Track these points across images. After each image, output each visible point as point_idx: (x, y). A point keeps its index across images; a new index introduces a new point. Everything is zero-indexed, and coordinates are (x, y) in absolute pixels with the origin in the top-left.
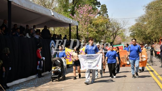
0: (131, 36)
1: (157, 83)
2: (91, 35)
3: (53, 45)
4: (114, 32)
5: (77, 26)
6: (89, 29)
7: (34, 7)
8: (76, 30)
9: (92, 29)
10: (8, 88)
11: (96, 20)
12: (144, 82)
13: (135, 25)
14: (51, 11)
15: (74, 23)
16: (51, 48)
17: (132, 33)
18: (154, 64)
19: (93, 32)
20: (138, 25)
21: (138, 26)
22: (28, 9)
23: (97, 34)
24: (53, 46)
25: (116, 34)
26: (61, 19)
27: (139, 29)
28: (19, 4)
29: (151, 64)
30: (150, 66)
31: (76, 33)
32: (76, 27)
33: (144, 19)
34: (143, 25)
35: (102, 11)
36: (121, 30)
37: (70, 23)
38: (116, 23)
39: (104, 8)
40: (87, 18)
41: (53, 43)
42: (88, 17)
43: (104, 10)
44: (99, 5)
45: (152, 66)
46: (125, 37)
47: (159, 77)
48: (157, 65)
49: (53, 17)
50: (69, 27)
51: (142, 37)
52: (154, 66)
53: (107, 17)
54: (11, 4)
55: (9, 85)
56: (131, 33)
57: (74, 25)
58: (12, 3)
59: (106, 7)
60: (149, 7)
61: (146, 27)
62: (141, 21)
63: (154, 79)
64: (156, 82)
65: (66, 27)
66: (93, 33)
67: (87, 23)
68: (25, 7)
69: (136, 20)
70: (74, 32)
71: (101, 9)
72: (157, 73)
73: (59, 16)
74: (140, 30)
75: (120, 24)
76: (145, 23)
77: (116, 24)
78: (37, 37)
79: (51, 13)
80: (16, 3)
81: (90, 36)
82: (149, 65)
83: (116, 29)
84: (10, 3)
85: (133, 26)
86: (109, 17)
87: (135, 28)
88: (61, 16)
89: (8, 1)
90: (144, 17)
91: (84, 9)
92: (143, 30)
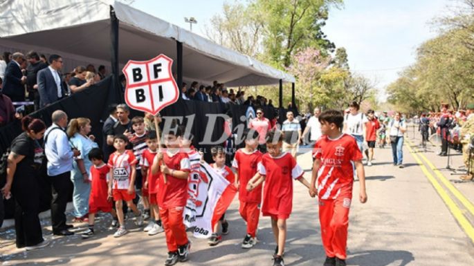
0: (389, 101)
1: (432, 184)
2: (318, 99)
4: (358, 94)
5: (293, 84)
6: (314, 88)
7: (221, 52)
8: (291, 90)
9: (319, 90)
11: (328, 73)
12: (408, 181)
13: (397, 82)
14: (249, 59)
15: (289, 78)
17: (390, 95)
18: (427, 150)
21: (401, 84)
22: (210, 54)
23: (327, 98)
24: (251, 116)
25: (361, 98)
26: (265, 72)
27: (404, 89)
28: (196, 48)
29: (423, 149)
30: (420, 154)
31: (291, 96)
32: (291, 86)
33: (414, 71)
34: (410, 81)
35: (339, 58)
36: (370, 90)
37: (280, 77)
38: (361, 79)
39: (343, 53)
40: (310, 71)
41: (251, 111)
42: (313, 68)
43: (342, 57)
44: (332, 49)
45: (424, 153)
46: (377, 103)
47: (437, 172)
49: (251, 68)
50: (278, 86)
51: (409, 103)
52: (427, 153)
53: (346, 69)
56: (388, 95)
57: (288, 82)
58: (183, 45)
59: (345, 52)
60: (423, 50)
61: (417, 85)
62: (408, 75)
63: (426, 177)
64: (430, 182)
65: (275, 86)
66: (321, 95)
67: (310, 78)
68: (206, 52)
69: (398, 73)
70: (287, 94)
71: (336, 55)
72: (434, 165)
73: (262, 67)
74: (405, 91)
75: (369, 80)
76: (415, 79)
77: (362, 82)
78: (225, 100)
79: (249, 61)
80: (190, 44)
81: (316, 100)
82: (419, 151)
83: (361, 88)
84: (179, 45)
85: (392, 84)
87: (397, 87)
88: (267, 68)
89: (178, 42)
90: (414, 68)
91: (306, 55)
92: (410, 90)
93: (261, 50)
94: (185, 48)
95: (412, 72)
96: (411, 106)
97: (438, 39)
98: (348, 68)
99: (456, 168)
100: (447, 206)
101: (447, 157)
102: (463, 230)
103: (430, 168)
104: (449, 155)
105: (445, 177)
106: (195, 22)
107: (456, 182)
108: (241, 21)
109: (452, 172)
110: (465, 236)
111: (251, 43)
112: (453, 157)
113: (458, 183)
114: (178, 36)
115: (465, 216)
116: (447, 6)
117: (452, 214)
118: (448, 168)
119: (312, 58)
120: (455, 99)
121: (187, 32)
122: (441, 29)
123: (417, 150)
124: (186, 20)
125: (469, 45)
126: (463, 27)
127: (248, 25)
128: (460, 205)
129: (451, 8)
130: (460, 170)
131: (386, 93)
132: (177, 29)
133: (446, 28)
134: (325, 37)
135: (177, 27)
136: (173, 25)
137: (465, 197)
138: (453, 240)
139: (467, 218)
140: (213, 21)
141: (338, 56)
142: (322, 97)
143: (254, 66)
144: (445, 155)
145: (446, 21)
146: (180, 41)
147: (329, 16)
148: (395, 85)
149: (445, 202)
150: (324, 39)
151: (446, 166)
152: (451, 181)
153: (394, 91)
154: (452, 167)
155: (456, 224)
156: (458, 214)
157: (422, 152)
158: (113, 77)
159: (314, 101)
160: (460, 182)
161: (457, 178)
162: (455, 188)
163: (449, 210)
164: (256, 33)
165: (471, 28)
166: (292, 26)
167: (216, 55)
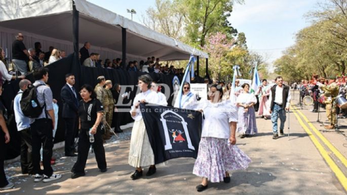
0: (275, 72)
2: (225, 69)
3: (176, 81)
5: (207, 59)
6: (222, 63)
8: (205, 63)
9: (226, 63)
10: (122, 131)
11: (232, 52)
13: (281, 58)
14: (176, 41)
15: (204, 55)
16: (175, 85)
17: (277, 68)
18: (303, 108)
19: (227, 66)
20: (285, 59)
22: (146, 37)
23: (232, 69)
24: (176, 83)
26: (186, 50)
27: (286, 63)
28: (136, 32)
29: (300, 108)
30: (298, 111)
31: (205, 67)
32: (205, 61)
33: (294, 50)
34: (291, 58)
36: (262, 64)
37: (198, 55)
38: (255, 55)
40: (219, 50)
41: (176, 79)
42: (221, 47)
43: (242, 39)
44: (235, 34)
45: (301, 110)
46: (268, 73)
47: (310, 124)
48: (307, 109)
49: (176, 47)
51: (290, 73)
52: (303, 110)
53: (245, 49)
55: (122, 127)
56: (275, 68)
57: (202, 58)
58: (127, 31)
59: (244, 36)
60: (301, 35)
61: (296, 60)
62: (290, 54)
63: (302, 128)
64: (305, 131)
66: (227, 67)
67: (219, 55)
68: (144, 35)
69: (283, 52)
70: (203, 66)
71: (238, 38)
72: (308, 119)
73: (184, 47)
74: (287, 65)
75: (262, 57)
76: (295, 56)
77: (257, 58)
79: (174, 43)
80: (131, 30)
81: (224, 71)
82: (297, 109)
84: (124, 30)
85: (278, 60)
86: (248, 49)
87: (282, 62)
88: (188, 48)
89: (122, 28)
90: (294, 48)
91: (216, 38)
92: (291, 64)
93: (183, 33)
94: (128, 33)
95: (293, 51)
96: (292, 75)
97: (312, 27)
98: (247, 48)
99: (324, 121)
100: (317, 149)
101: (317, 113)
102: (328, 166)
103: (305, 121)
104: (319, 112)
105: (316, 128)
106: (135, 12)
107: (324, 131)
108: (169, 12)
109: (321, 125)
110: (331, 171)
111: (176, 29)
112: (321, 113)
113: (325, 133)
114: (123, 23)
115: (330, 156)
116: (318, 4)
117: (321, 155)
118: (318, 121)
119: (221, 40)
120: (323, 70)
121: (129, 21)
122: (314, 20)
123: (296, 108)
124: (128, 11)
125: (333, 32)
126: (330, 19)
127: (174, 16)
128: (327, 148)
129: (321, 5)
130: (327, 123)
131: (274, 66)
132: (122, 18)
133: (317, 19)
134: (230, 24)
135: (122, 17)
136: (119, 16)
137: (331, 143)
138: (322, 173)
139: (332, 158)
140: (148, 12)
141: (239, 39)
142: (228, 69)
143: (179, 46)
144: (316, 112)
145: (317, 14)
146: (124, 27)
147: (233, 9)
148: (280, 61)
149: (316, 146)
150: (229, 26)
151: (316, 120)
152: (320, 131)
153: (279, 65)
154: (320, 121)
155: (324, 162)
156: (325, 155)
157: (299, 109)
158: (75, 54)
159: (222, 72)
160: (327, 131)
162: (323, 136)
163: (319, 152)
164: (180, 21)
165: (335, 20)
166: (206, 16)
167: (151, 38)
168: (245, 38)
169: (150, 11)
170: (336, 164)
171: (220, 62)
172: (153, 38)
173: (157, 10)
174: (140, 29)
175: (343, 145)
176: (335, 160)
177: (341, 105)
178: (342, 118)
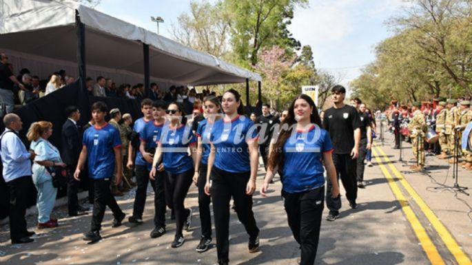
2: (284, 96)
4: (324, 90)
5: (259, 83)
6: (282, 86)
7: (188, 53)
8: (257, 89)
9: (286, 87)
11: (294, 72)
13: (359, 78)
14: (216, 60)
15: (255, 77)
17: (355, 91)
18: (385, 144)
19: (287, 91)
20: (363, 79)
22: (177, 55)
23: (293, 95)
26: (231, 71)
27: (367, 85)
28: (163, 49)
29: (381, 143)
30: (378, 148)
31: (257, 93)
32: (258, 85)
33: (375, 68)
34: (372, 78)
35: (304, 56)
37: (246, 76)
38: (325, 75)
39: (308, 51)
40: (276, 69)
42: (278, 66)
43: (308, 55)
44: (298, 47)
45: (382, 146)
49: (217, 68)
50: (245, 83)
51: (371, 98)
52: (385, 146)
53: (312, 67)
54: (148, 48)
56: (352, 92)
57: (254, 81)
58: (150, 47)
59: (310, 49)
60: (383, 48)
61: (378, 81)
62: (370, 72)
65: (242, 84)
66: (288, 93)
67: (276, 77)
68: (173, 53)
69: (361, 70)
70: (254, 90)
71: (302, 53)
73: (229, 67)
75: (333, 77)
76: (376, 76)
77: (327, 79)
79: (215, 62)
80: (156, 46)
83: (326, 85)
84: (146, 47)
85: (356, 81)
86: (316, 67)
87: (359, 84)
88: (233, 68)
89: (144, 44)
90: (376, 65)
91: (272, 54)
92: (372, 87)
94: (152, 50)
96: (374, 100)
97: (395, 38)
98: (314, 66)
99: (408, 160)
100: (394, 194)
105: (397, 169)
106: (162, 21)
107: (406, 173)
108: (209, 21)
109: (404, 164)
110: (406, 220)
111: (219, 43)
112: (405, 150)
114: (145, 38)
118: (401, 160)
119: (278, 57)
120: (413, 94)
121: (154, 34)
122: (397, 29)
124: (153, 19)
125: (422, 45)
126: (416, 26)
127: (216, 24)
128: (406, 193)
129: (406, 9)
130: (411, 162)
132: (143, 31)
133: (402, 28)
134: (291, 35)
136: (139, 28)
137: (412, 187)
140: (180, 20)
141: (304, 54)
142: (289, 94)
143: (221, 66)
144: (398, 148)
145: (401, 21)
146: (147, 43)
147: (294, 15)
148: (358, 82)
150: (289, 37)
151: (398, 158)
153: (357, 87)
154: (403, 160)
157: (380, 145)
158: (81, 81)
159: (282, 98)
160: (409, 173)
161: (407, 169)
162: (405, 178)
163: (396, 198)
164: (224, 32)
165: (424, 28)
166: (259, 24)
167: (182, 56)
168: (312, 53)
169: (182, 19)
170: (414, 212)
171: (279, 85)
172: (186, 56)
173: (192, 18)
174: (167, 44)
175: (427, 189)
176: (413, 208)
177: (429, 139)
178: (431, 155)
